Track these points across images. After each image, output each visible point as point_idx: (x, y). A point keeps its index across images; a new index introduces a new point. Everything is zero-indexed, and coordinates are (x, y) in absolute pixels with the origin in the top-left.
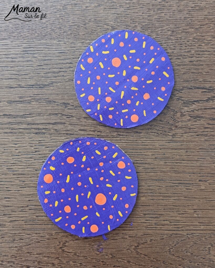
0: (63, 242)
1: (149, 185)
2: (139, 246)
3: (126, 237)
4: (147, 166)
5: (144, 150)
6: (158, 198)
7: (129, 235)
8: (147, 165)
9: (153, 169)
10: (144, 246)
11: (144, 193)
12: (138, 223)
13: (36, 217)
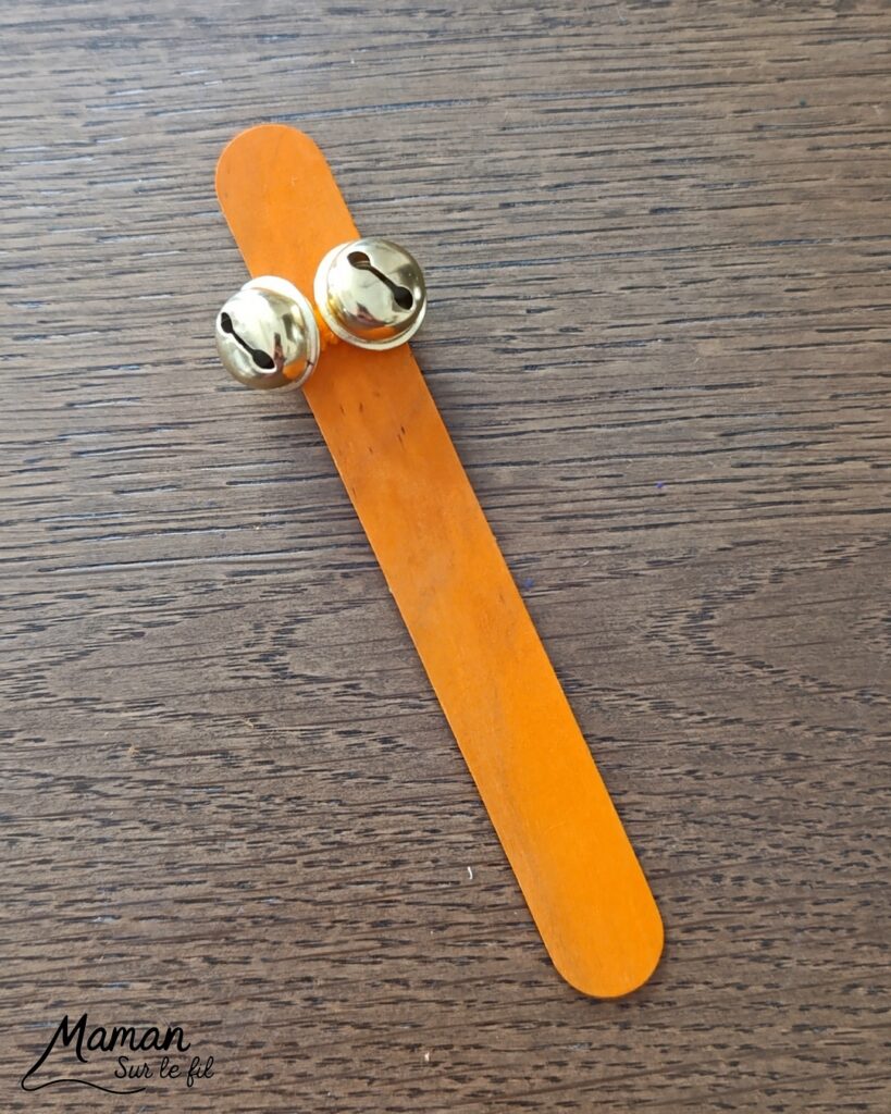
0: (274, 622)
1: (736, 275)
2: (715, 613)
3: (633, 565)
4: (715, 172)
5: (691, 91)
6: (794, 339)
7: (652, 553)
8: (716, 167)
9: (752, 188)
10: (740, 610)
11: (712, 318)
12: (695, 482)
13: (117, 492)
